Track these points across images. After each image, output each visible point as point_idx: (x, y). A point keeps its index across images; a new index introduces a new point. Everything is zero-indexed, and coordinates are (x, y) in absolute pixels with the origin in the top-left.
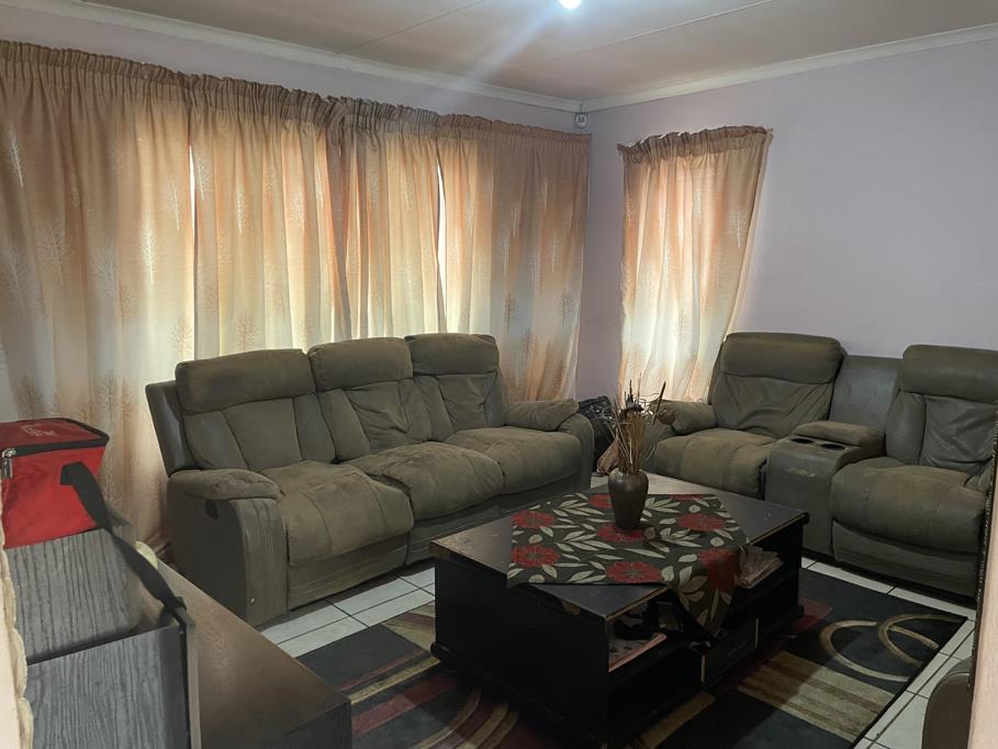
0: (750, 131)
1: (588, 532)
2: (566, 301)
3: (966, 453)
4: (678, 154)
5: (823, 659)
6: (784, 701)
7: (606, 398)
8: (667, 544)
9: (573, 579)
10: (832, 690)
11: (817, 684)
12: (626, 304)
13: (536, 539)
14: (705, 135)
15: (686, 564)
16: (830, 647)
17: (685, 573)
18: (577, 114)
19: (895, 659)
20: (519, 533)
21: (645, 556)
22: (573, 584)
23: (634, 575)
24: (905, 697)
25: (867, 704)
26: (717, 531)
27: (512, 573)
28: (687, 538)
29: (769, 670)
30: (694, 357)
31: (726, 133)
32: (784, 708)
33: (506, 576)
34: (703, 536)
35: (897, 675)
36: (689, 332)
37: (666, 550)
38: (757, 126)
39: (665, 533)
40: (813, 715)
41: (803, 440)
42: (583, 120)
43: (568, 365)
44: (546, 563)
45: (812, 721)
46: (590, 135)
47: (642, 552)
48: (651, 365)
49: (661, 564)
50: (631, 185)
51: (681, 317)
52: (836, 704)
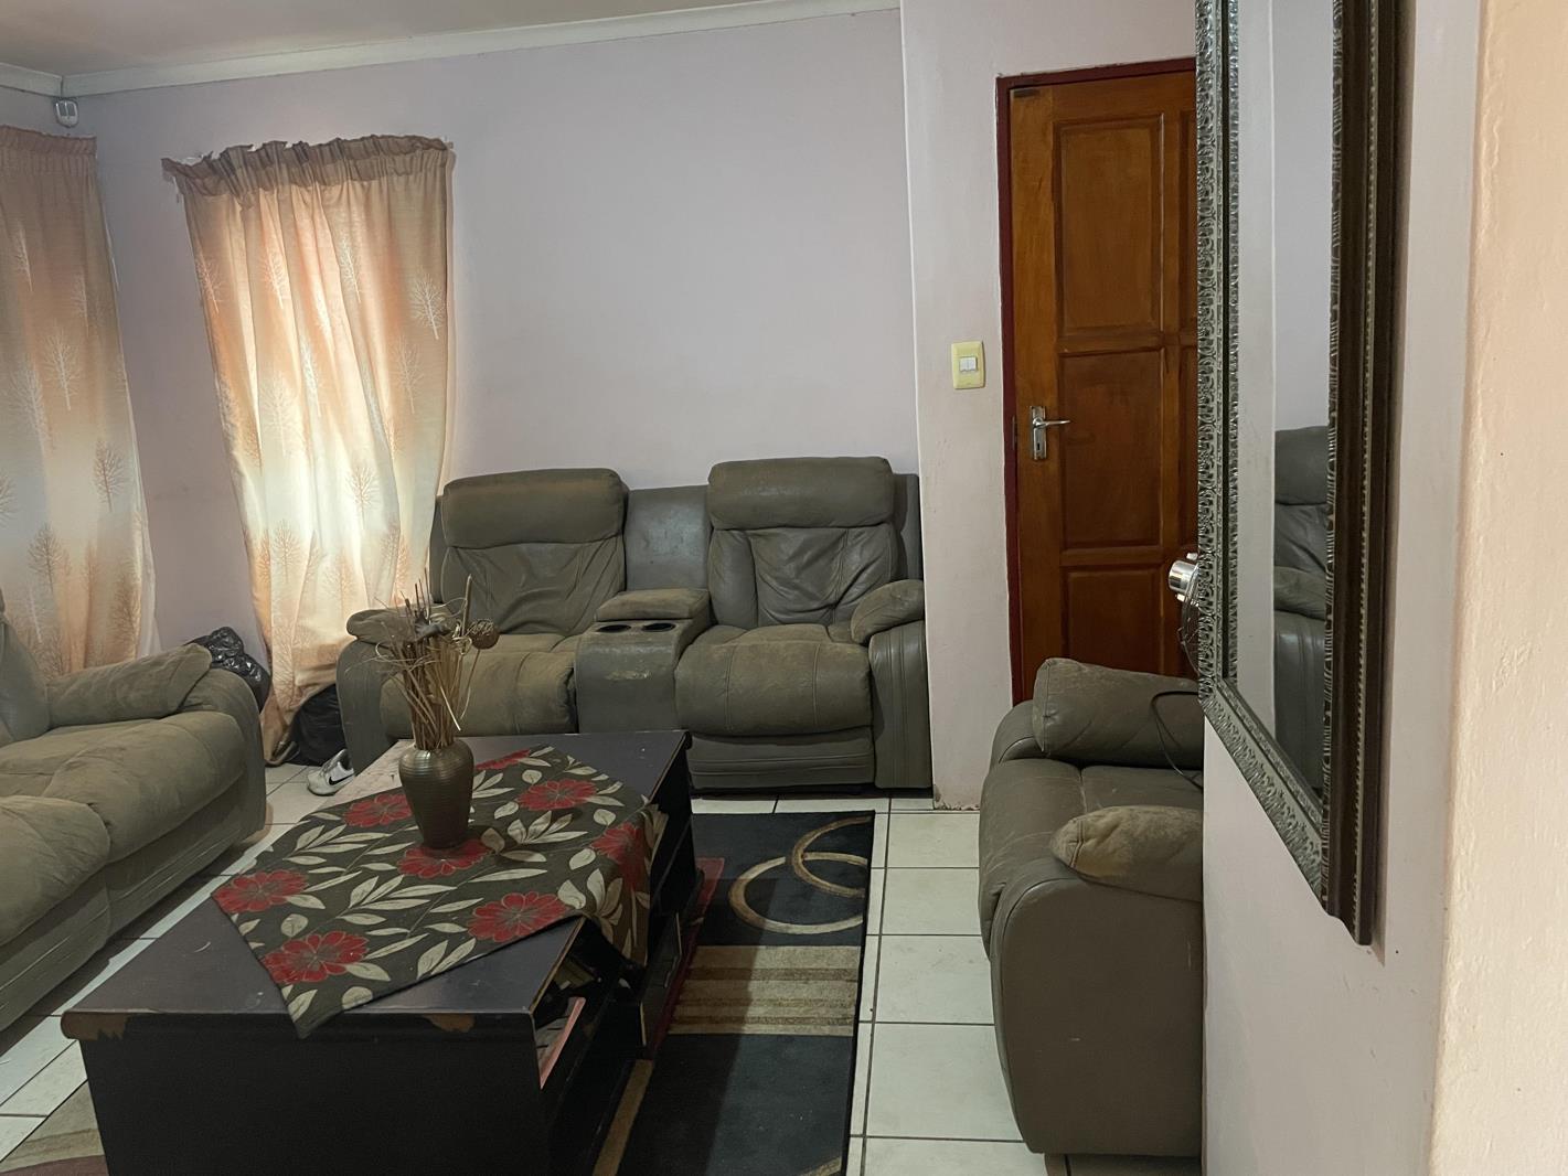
0: (416, 145)
1: (385, 877)
2: (107, 464)
3: (812, 597)
4: (292, 181)
5: (756, 937)
6: (741, 1020)
7: (229, 631)
8: (535, 848)
9: (422, 969)
10: (789, 975)
11: (767, 974)
12: (240, 454)
13: (293, 925)
14: (339, 148)
15: (586, 871)
16: (752, 915)
17: (596, 882)
18: (56, 99)
19: (831, 896)
20: (253, 924)
21: (515, 881)
22: (427, 978)
23: (520, 918)
24: (871, 943)
25: (838, 975)
26: (592, 799)
27: (300, 1005)
28: (555, 827)
29: (701, 984)
30: (394, 527)
31: (376, 147)
32: (748, 1029)
33: (287, 1018)
34: (579, 815)
35: (846, 918)
36: (375, 487)
37: (539, 858)
38: (431, 136)
39: (516, 829)
40: (786, 1021)
41: (614, 626)
42: (72, 113)
43: (140, 582)
44: (352, 960)
45: (791, 1030)
46: (94, 139)
47: (504, 876)
48: (315, 556)
49: (550, 883)
50: (203, 236)
51: (357, 468)
52: (807, 991)
